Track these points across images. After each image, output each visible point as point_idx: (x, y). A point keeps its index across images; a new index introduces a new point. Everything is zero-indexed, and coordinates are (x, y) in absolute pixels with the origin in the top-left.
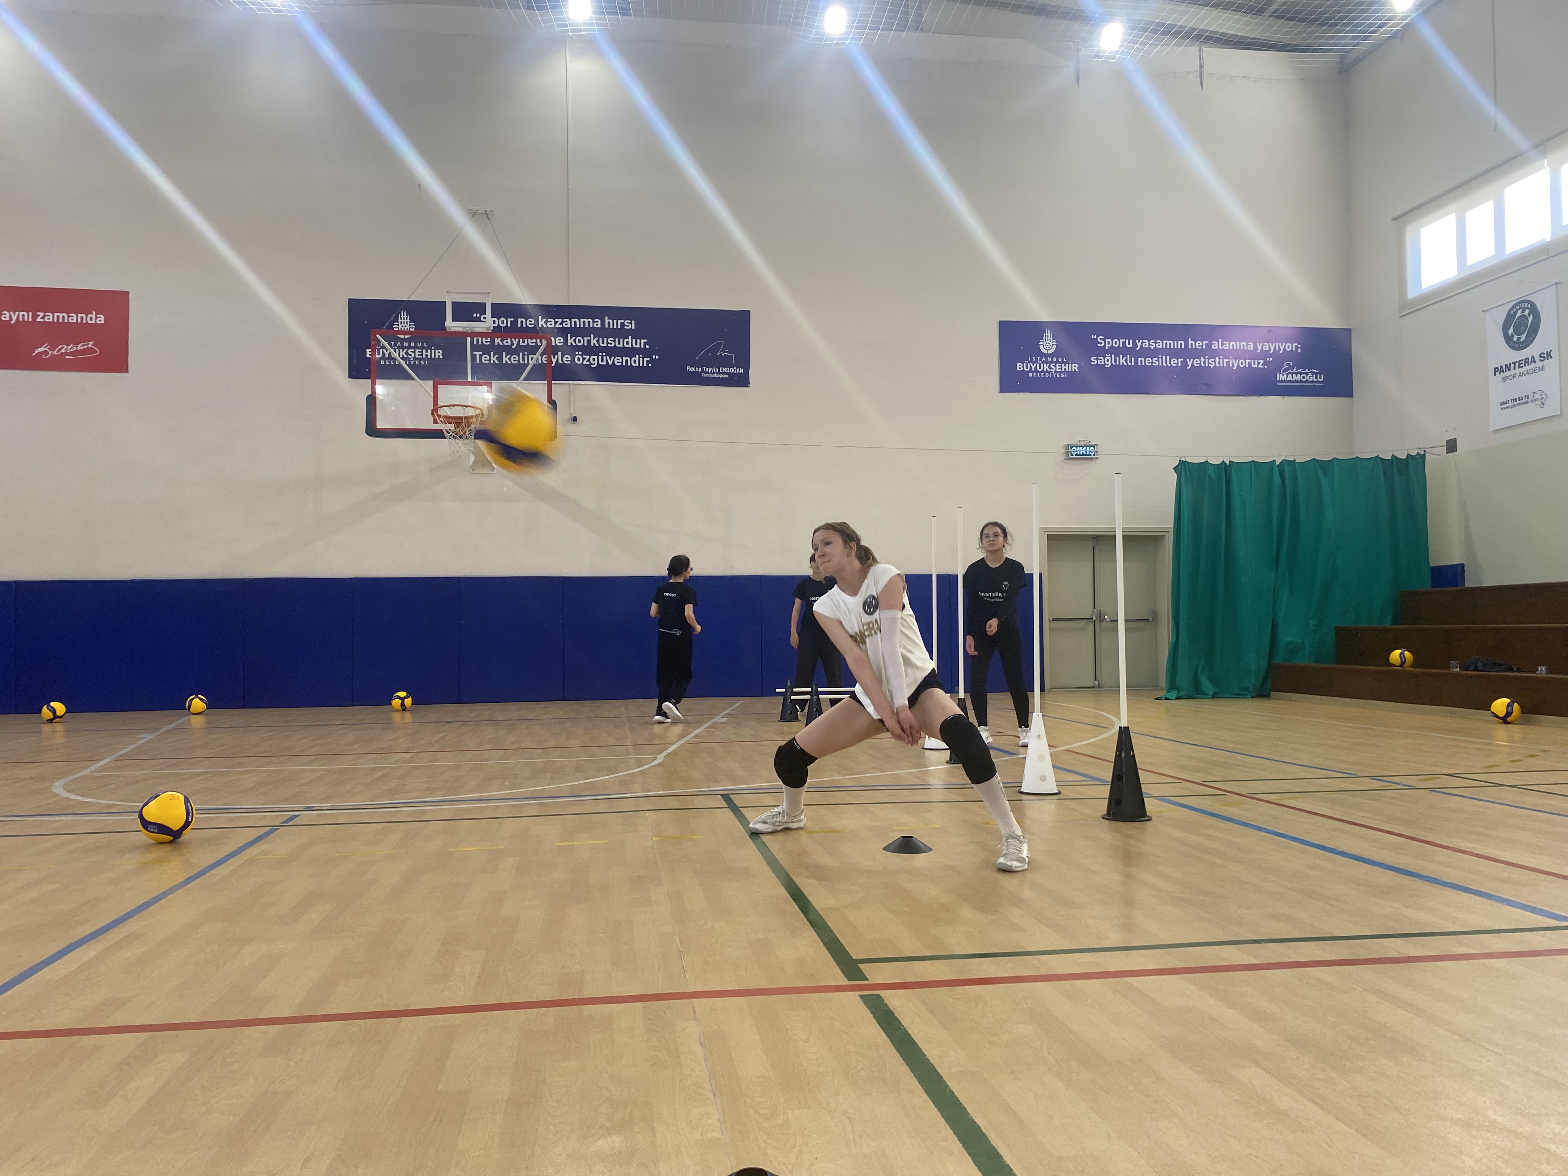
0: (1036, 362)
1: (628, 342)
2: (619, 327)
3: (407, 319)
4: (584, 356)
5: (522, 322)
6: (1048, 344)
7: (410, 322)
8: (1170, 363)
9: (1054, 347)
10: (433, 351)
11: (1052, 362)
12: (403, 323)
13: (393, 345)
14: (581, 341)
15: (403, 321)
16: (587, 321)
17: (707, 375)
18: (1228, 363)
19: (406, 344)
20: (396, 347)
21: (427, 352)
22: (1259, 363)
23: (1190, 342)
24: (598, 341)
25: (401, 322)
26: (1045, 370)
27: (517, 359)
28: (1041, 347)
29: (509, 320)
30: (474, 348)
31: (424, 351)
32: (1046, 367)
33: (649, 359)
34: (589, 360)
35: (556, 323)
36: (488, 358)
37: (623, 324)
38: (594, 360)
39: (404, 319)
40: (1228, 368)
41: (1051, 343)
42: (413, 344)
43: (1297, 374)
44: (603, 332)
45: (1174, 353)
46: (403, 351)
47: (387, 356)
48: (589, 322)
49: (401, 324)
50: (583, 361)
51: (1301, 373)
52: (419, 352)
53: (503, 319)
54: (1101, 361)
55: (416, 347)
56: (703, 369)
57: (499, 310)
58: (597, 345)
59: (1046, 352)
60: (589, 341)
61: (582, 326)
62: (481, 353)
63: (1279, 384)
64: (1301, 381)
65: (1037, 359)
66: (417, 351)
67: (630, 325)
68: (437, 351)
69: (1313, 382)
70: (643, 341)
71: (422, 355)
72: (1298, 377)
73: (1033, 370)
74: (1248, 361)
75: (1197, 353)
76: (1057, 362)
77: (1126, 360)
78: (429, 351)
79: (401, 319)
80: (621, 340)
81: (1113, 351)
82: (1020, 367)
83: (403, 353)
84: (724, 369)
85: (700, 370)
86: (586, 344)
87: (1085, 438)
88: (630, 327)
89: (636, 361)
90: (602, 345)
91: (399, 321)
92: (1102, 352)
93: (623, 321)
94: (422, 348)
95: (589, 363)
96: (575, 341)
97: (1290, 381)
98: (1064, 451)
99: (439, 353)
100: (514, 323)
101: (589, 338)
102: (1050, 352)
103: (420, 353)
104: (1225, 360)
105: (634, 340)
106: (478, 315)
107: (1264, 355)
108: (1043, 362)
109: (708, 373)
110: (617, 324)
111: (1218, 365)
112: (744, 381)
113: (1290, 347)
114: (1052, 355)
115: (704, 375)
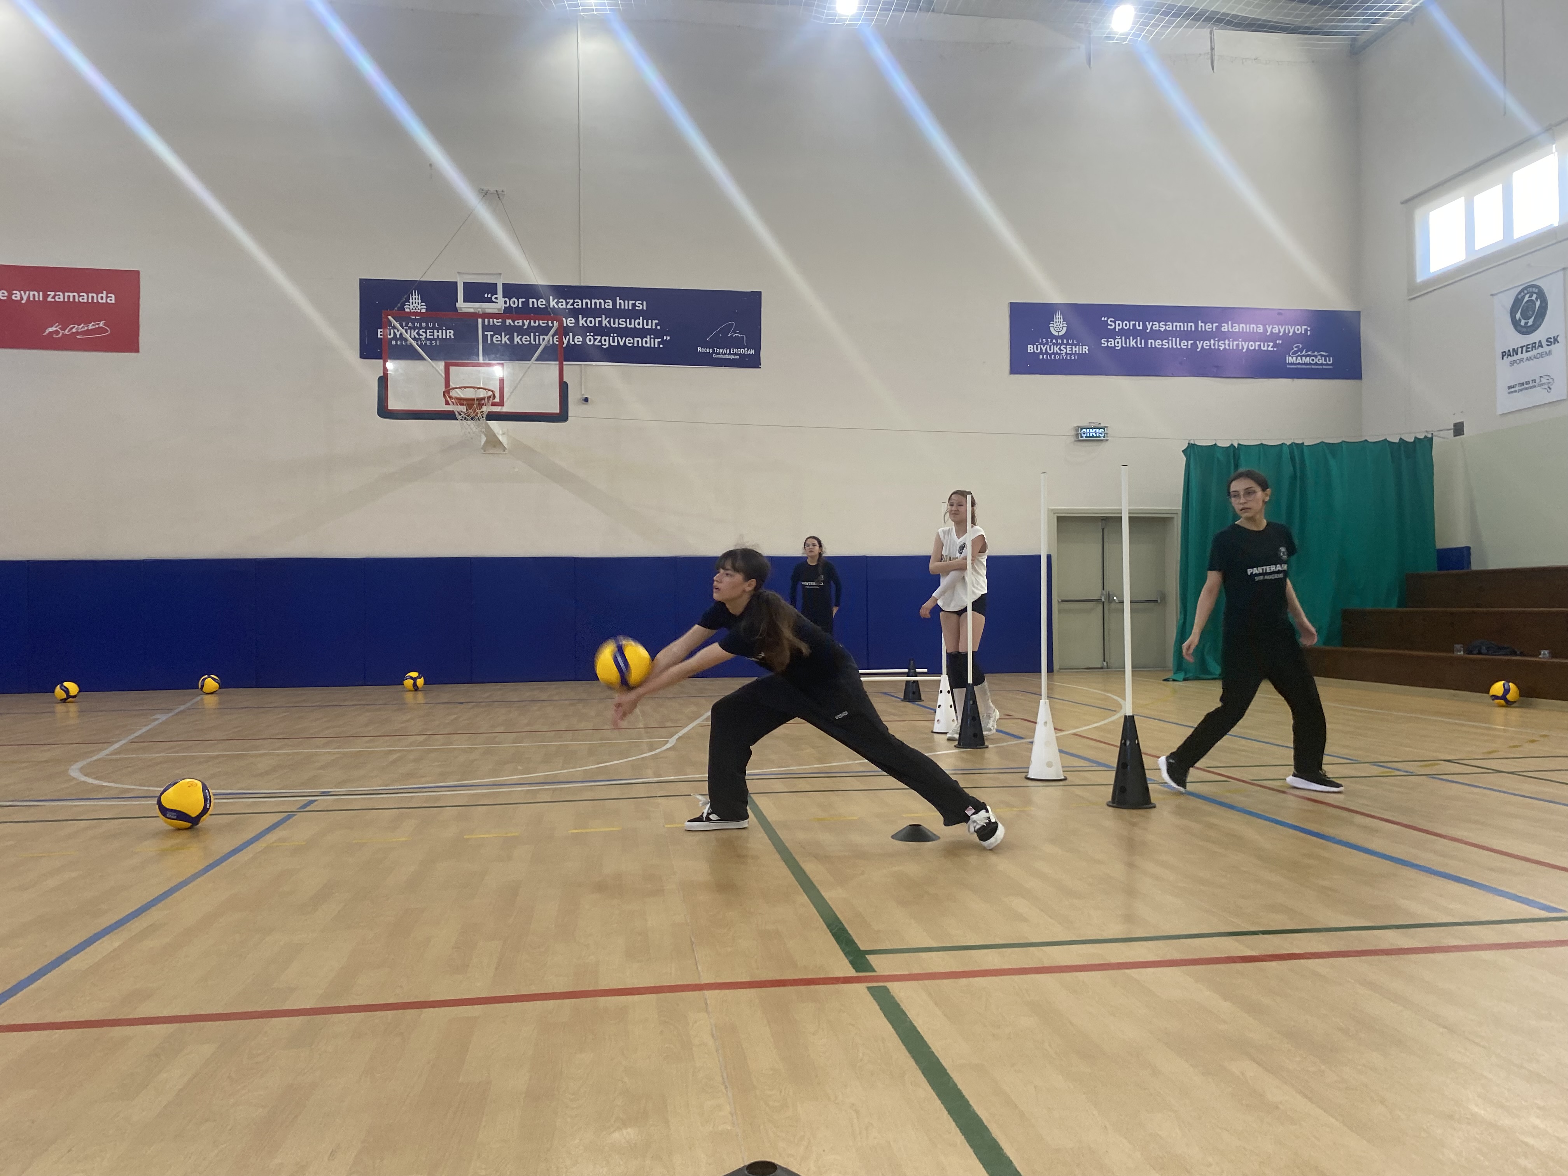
0: (1047, 344)
1: (640, 323)
2: (630, 308)
3: (418, 300)
4: (596, 337)
5: (533, 302)
6: (1058, 326)
7: (421, 303)
8: (1180, 345)
9: (1065, 329)
10: (444, 331)
11: (1062, 344)
12: (414, 303)
13: (404, 325)
14: (592, 322)
15: (414, 301)
16: (598, 302)
17: (717, 356)
18: (1238, 345)
19: (417, 325)
20: (407, 328)
21: (438, 332)
22: (1268, 346)
23: (1200, 324)
24: (609, 322)
25: (412, 302)
26: (1055, 352)
27: (529, 339)
28: (1052, 329)
29: (520, 300)
30: (485, 328)
31: (435, 331)
32: (1056, 349)
33: (660, 340)
34: (600, 341)
35: (567, 303)
36: (500, 339)
37: (634, 305)
38: (605, 340)
39: (415, 300)
40: (1238, 350)
41: (1061, 325)
42: (424, 325)
43: (1306, 356)
44: (614, 313)
45: (1184, 335)
46: (414, 331)
47: (398, 336)
48: (600, 303)
49: (412, 304)
50: (594, 341)
51: (1310, 356)
52: (430, 332)
53: (514, 299)
54: (1112, 343)
55: (427, 328)
56: (714, 350)
57: (511, 290)
58: (608, 325)
59: (1056, 334)
60: (600, 322)
61: (593, 307)
62: (492, 333)
63: (1288, 366)
64: (1310, 364)
65: (1047, 341)
66: (428, 331)
67: (641, 306)
68: (448, 331)
69: (1322, 364)
70: (654, 322)
71: (433, 335)
72: (1307, 360)
73: (1044, 351)
74: (1257, 343)
75: (1206, 336)
76: (1068, 344)
77: (1136, 343)
78: (440, 331)
79: (412, 299)
80: (633, 320)
81: (1124, 333)
82: (1030, 349)
83: (414, 333)
84: (735, 350)
85: (711, 351)
86: (597, 325)
87: (1095, 420)
88: (641, 308)
89: (648, 342)
90: (613, 325)
91: (411, 301)
92: (1112, 334)
93: (634, 302)
94: (433, 328)
95: (600, 344)
96: (586, 321)
97: (1299, 364)
98: (1073, 433)
99: (450, 334)
100: (526, 303)
101: (600, 319)
102: (1060, 334)
103: (432, 334)
104: (1235, 343)
105: (645, 321)
106: (489, 296)
107: (1273, 337)
108: (1054, 344)
109: (719, 354)
110: (628, 305)
111: (1227, 348)
112: (754, 362)
113: (1300, 329)
114: (1062, 337)
115: (715, 356)
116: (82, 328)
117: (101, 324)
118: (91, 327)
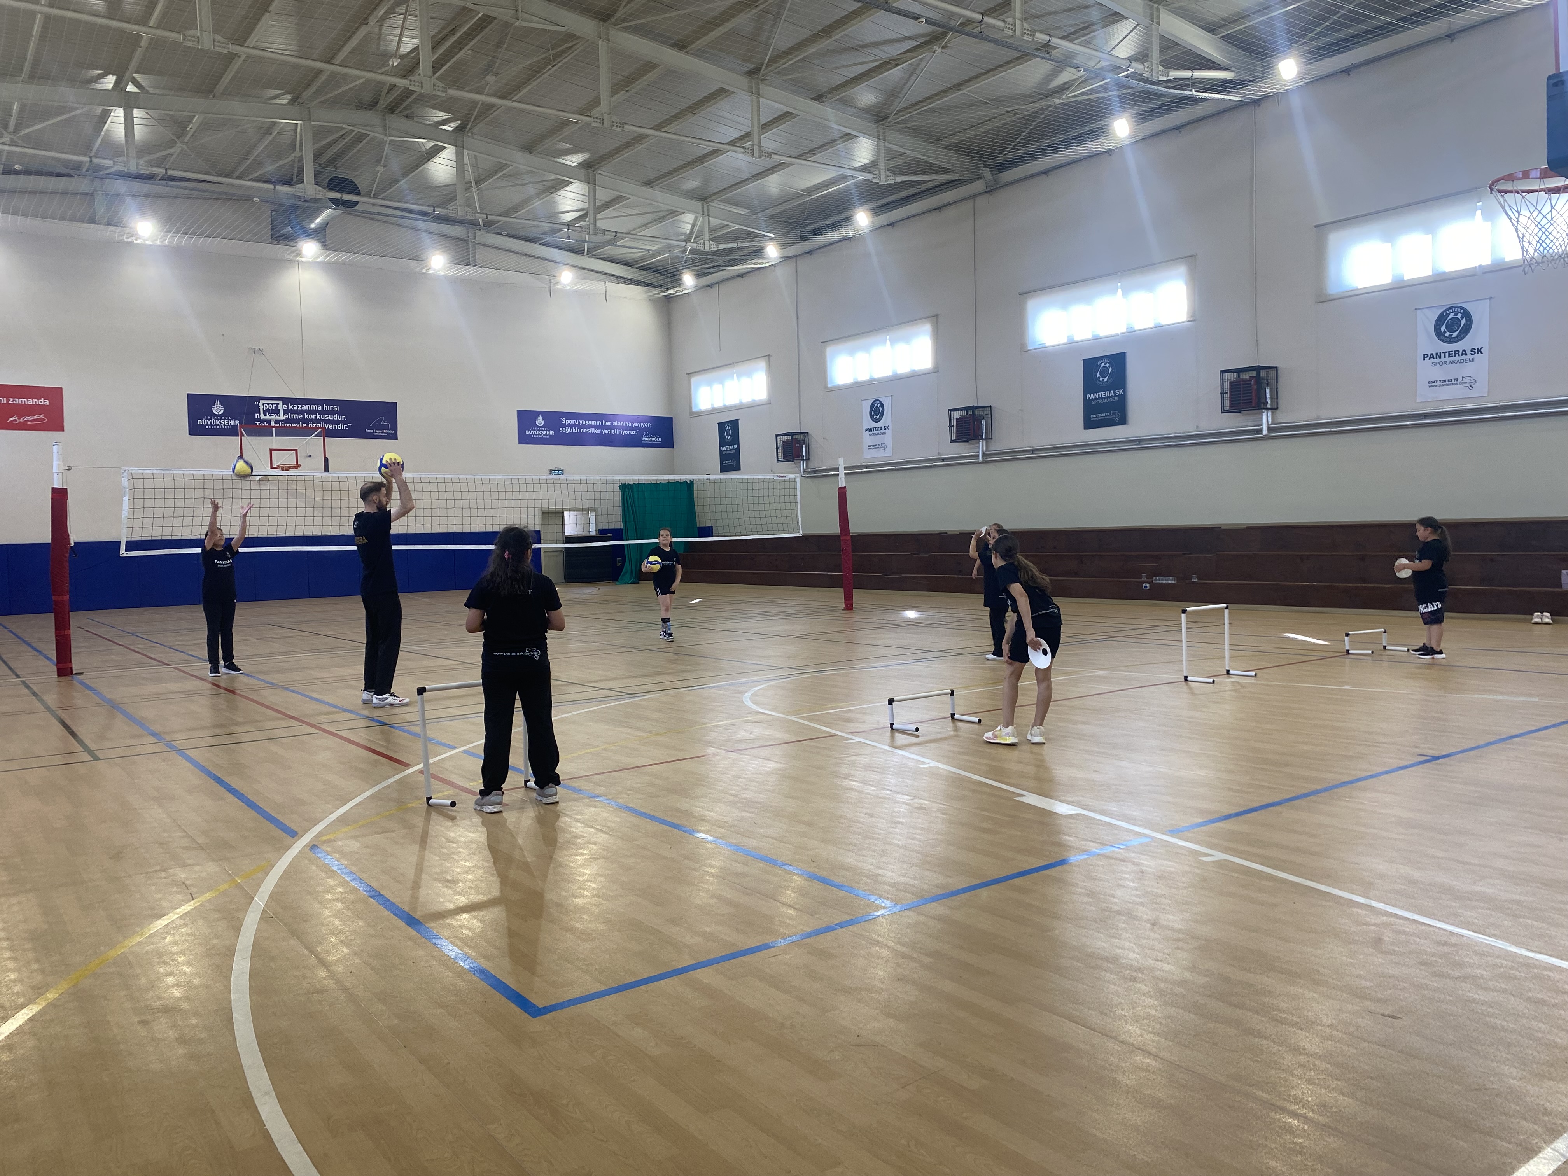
0: (535, 430)
1: (336, 417)
6: (540, 422)
7: (221, 406)
8: (595, 431)
9: (543, 423)
10: (234, 421)
11: (542, 430)
12: (217, 406)
14: (312, 416)
16: (314, 406)
17: (376, 434)
18: (620, 432)
19: (219, 418)
21: (230, 421)
22: (633, 432)
23: (603, 422)
24: (320, 417)
26: (539, 434)
28: (537, 423)
33: (346, 426)
38: (319, 426)
39: (218, 404)
40: (621, 434)
43: (650, 437)
45: (596, 427)
50: (313, 426)
51: (652, 437)
54: (564, 430)
56: (374, 431)
59: (539, 425)
61: (312, 409)
63: (642, 442)
64: (652, 441)
66: (225, 421)
69: (657, 441)
70: (343, 417)
71: (229, 424)
72: (650, 439)
73: (534, 434)
74: (628, 431)
75: (607, 427)
76: (545, 430)
77: (575, 430)
80: (332, 416)
81: (570, 425)
82: (527, 432)
83: (218, 423)
84: (385, 431)
85: (372, 431)
86: (314, 418)
87: (558, 465)
88: (336, 410)
89: (340, 427)
91: (215, 405)
92: (565, 426)
93: (333, 406)
94: (228, 419)
95: (316, 428)
96: (308, 416)
97: (647, 440)
98: (548, 473)
99: (238, 422)
101: (316, 415)
102: (541, 425)
105: (339, 416)
107: (636, 428)
108: (538, 430)
110: (330, 408)
111: (616, 433)
113: (647, 425)
114: (542, 427)
116: (31, 418)
117: (42, 416)
118: (35, 417)
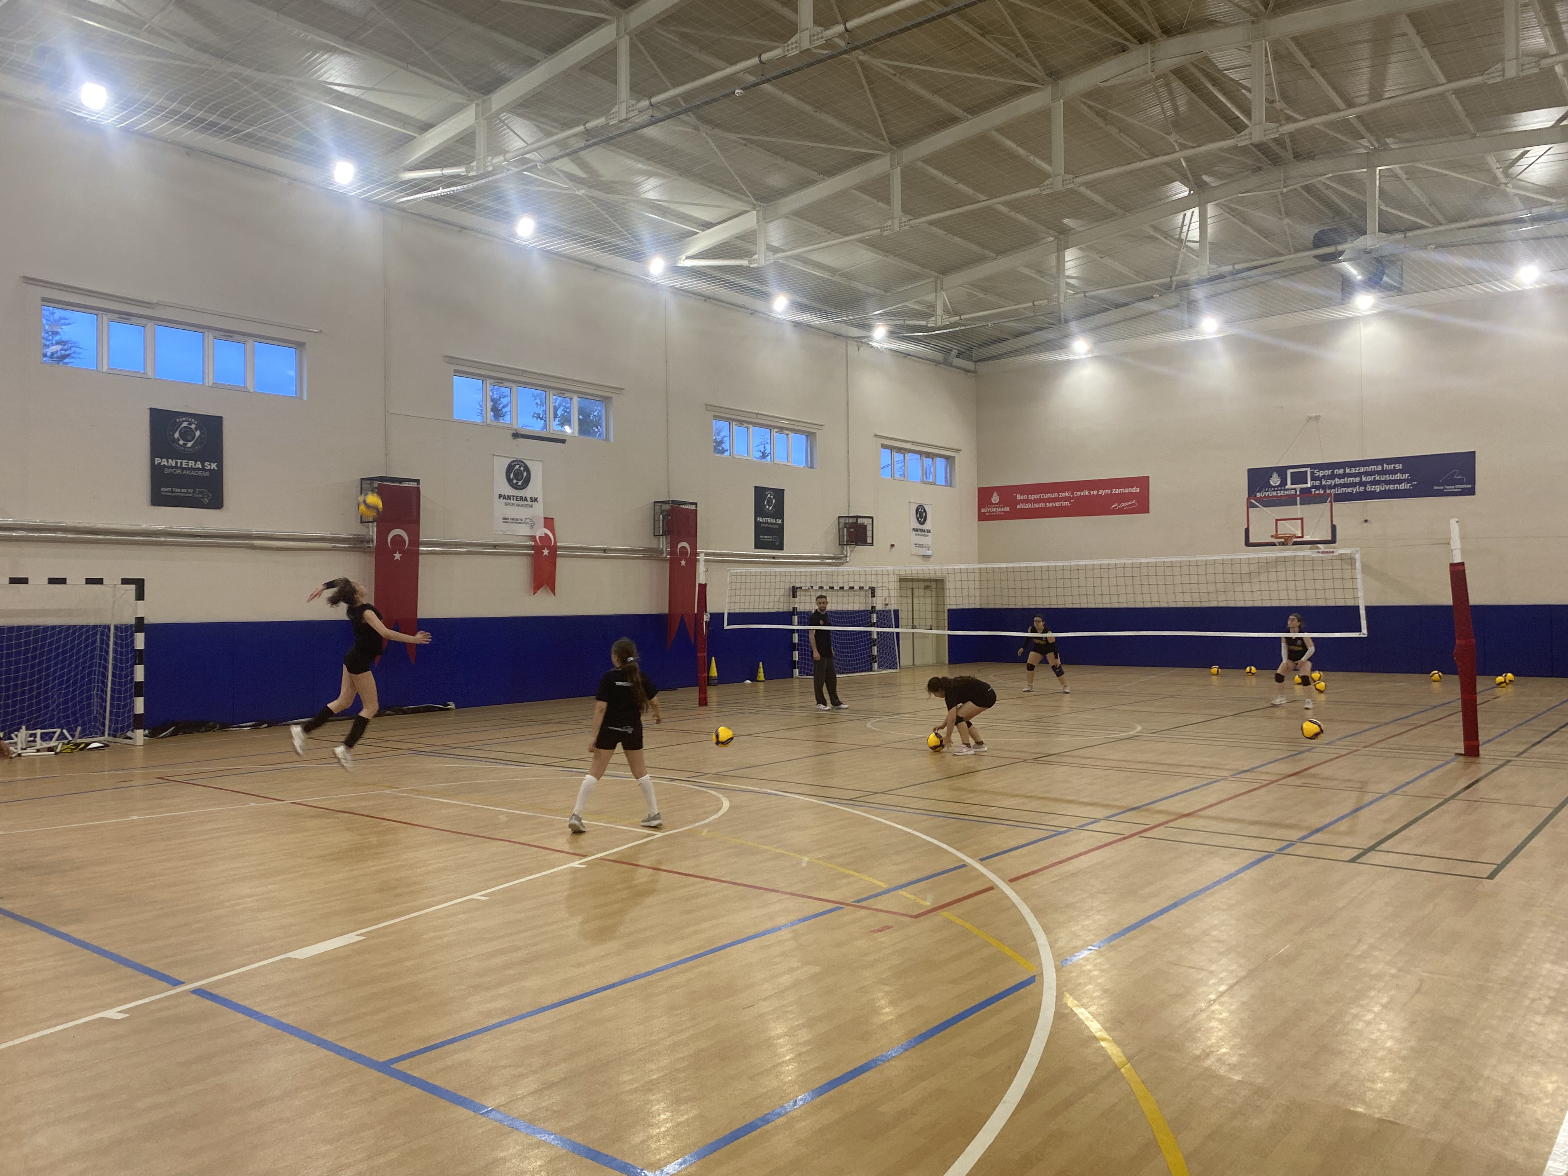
1: (1398, 476)
2: (1392, 469)
5: (1337, 471)
16: (1373, 467)
17: (1447, 490)
33: (1411, 485)
35: (1356, 470)
36: (1318, 492)
37: (1394, 467)
38: (1377, 488)
44: (1383, 472)
50: (1371, 489)
53: (1326, 471)
56: (1444, 487)
58: (1379, 479)
61: (1371, 470)
62: (1314, 490)
67: (1399, 467)
70: (1407, 475)
80: (1394, 476)
84: (1458, 486)
85: (1442, 488)
86: (1373, 480)
89: (1402, 486)
90: (1382, 479)
91: (1271, 477)
93: (1394, 465)
95: (1375, 490)
96: (1366, 478)
100: (1332, 472)
105: (1401, 475)
110: (1391, 467)
112: (1471, 492)
115: (1445, 491)
116: (1126, 504)
117: (1134, 502)
118: (1129, 503)
